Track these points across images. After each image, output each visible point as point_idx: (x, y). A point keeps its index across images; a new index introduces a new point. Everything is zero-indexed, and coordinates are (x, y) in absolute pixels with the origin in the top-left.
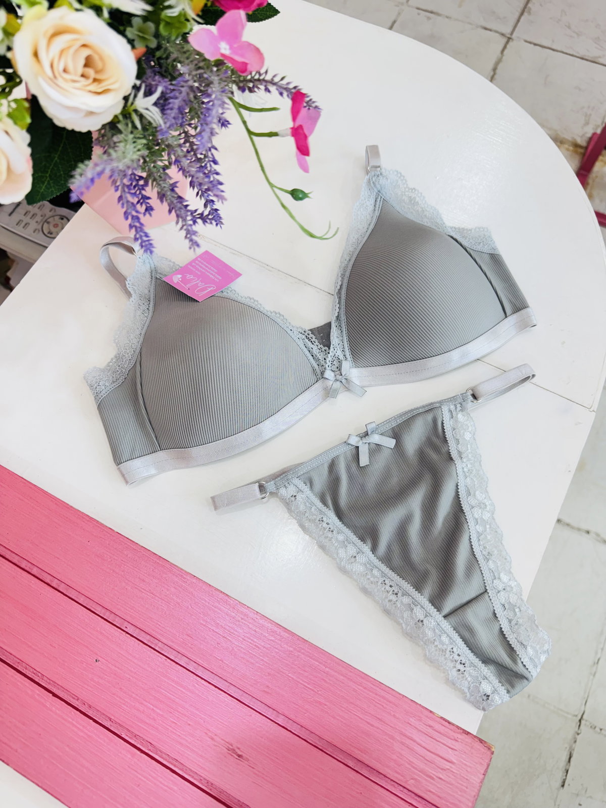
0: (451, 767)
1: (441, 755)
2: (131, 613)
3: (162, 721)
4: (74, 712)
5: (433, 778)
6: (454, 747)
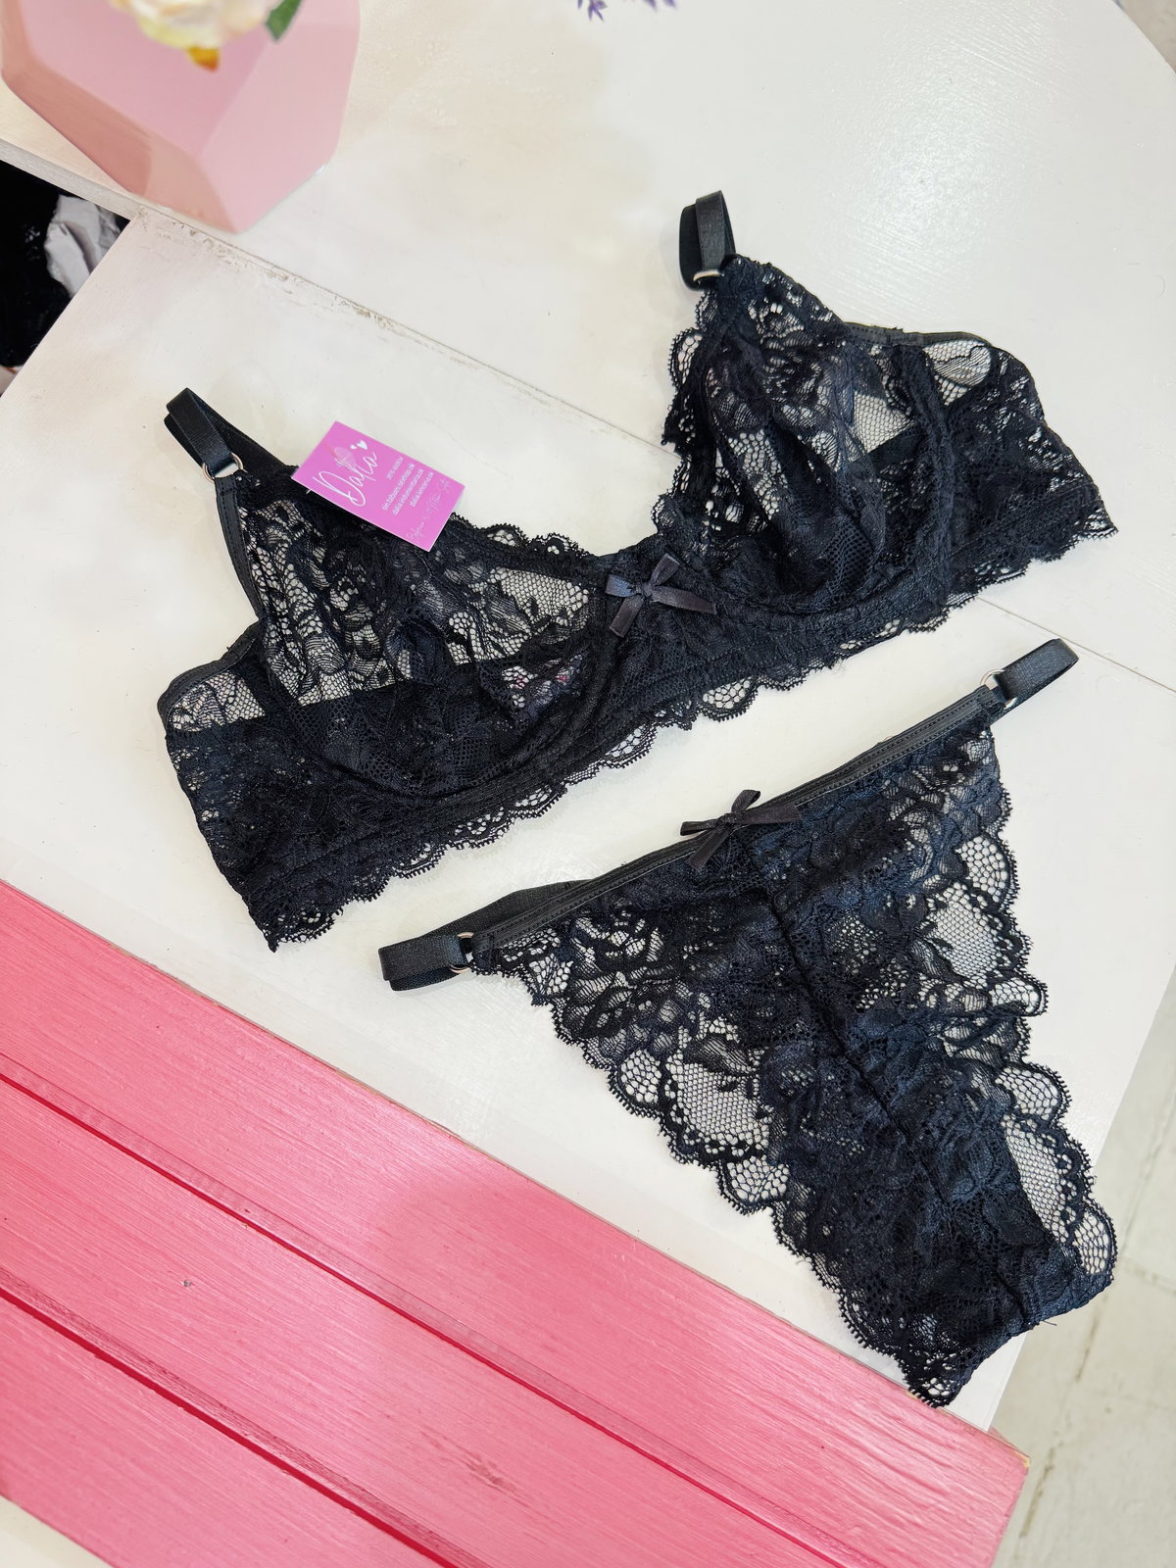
0: (939, 1502)
1: (918, 1476)
2: (256, 1183)
3: (330, 1409)
4: (142, 1391)
5: (901, 1525)
6: (948, 1463)
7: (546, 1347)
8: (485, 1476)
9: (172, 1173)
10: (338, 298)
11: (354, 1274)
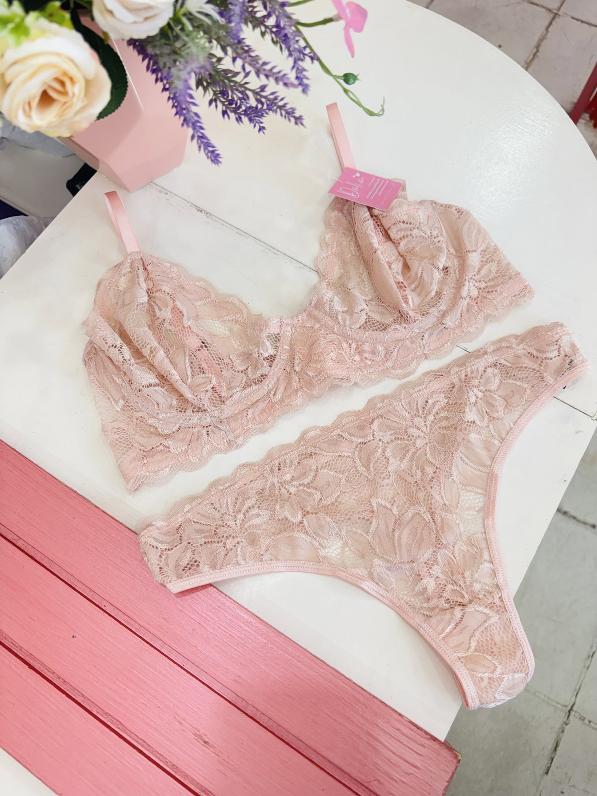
0: (415, 772)
1: (408, 759)
2: (110, 592)
3: (132, 702)
4: (48, 686)
5: (396, 781)
6: (420, 753)
8: (201, 740)
9: (72, 585)
10: (189, 204)
11: (151, 639)
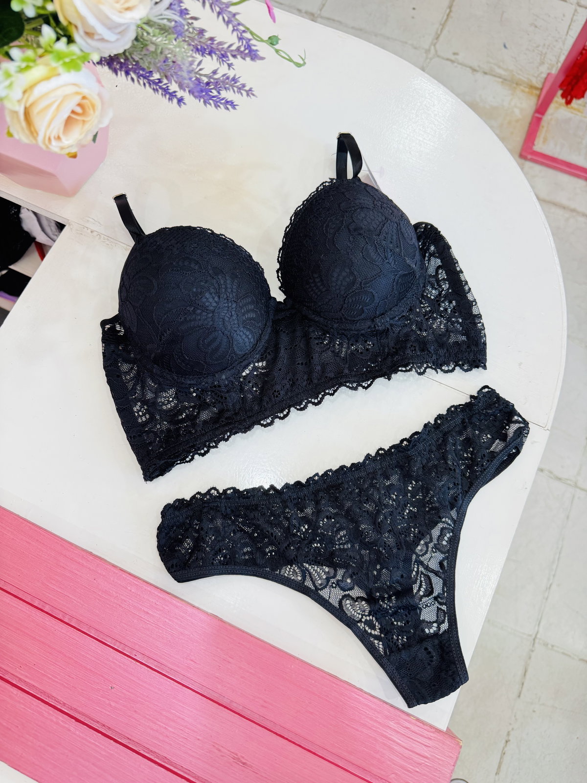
0: (426, 762)
1: (417, 752)
2: (139, 644)
4: (96, 735)
5: (411, 773)
7: (263, 706)
8: (239, 762)
9: (103, 641)
11: (182, 679)
